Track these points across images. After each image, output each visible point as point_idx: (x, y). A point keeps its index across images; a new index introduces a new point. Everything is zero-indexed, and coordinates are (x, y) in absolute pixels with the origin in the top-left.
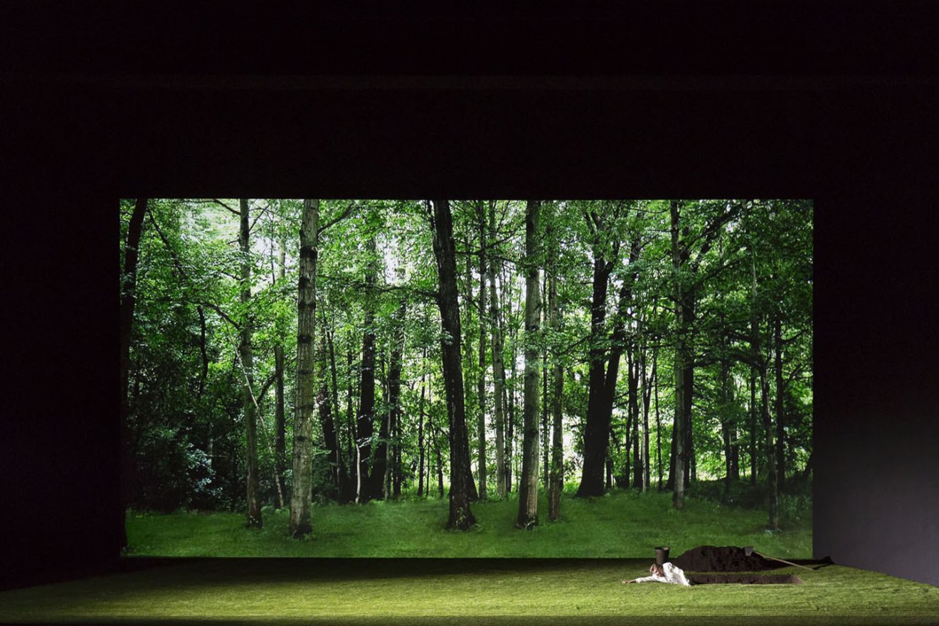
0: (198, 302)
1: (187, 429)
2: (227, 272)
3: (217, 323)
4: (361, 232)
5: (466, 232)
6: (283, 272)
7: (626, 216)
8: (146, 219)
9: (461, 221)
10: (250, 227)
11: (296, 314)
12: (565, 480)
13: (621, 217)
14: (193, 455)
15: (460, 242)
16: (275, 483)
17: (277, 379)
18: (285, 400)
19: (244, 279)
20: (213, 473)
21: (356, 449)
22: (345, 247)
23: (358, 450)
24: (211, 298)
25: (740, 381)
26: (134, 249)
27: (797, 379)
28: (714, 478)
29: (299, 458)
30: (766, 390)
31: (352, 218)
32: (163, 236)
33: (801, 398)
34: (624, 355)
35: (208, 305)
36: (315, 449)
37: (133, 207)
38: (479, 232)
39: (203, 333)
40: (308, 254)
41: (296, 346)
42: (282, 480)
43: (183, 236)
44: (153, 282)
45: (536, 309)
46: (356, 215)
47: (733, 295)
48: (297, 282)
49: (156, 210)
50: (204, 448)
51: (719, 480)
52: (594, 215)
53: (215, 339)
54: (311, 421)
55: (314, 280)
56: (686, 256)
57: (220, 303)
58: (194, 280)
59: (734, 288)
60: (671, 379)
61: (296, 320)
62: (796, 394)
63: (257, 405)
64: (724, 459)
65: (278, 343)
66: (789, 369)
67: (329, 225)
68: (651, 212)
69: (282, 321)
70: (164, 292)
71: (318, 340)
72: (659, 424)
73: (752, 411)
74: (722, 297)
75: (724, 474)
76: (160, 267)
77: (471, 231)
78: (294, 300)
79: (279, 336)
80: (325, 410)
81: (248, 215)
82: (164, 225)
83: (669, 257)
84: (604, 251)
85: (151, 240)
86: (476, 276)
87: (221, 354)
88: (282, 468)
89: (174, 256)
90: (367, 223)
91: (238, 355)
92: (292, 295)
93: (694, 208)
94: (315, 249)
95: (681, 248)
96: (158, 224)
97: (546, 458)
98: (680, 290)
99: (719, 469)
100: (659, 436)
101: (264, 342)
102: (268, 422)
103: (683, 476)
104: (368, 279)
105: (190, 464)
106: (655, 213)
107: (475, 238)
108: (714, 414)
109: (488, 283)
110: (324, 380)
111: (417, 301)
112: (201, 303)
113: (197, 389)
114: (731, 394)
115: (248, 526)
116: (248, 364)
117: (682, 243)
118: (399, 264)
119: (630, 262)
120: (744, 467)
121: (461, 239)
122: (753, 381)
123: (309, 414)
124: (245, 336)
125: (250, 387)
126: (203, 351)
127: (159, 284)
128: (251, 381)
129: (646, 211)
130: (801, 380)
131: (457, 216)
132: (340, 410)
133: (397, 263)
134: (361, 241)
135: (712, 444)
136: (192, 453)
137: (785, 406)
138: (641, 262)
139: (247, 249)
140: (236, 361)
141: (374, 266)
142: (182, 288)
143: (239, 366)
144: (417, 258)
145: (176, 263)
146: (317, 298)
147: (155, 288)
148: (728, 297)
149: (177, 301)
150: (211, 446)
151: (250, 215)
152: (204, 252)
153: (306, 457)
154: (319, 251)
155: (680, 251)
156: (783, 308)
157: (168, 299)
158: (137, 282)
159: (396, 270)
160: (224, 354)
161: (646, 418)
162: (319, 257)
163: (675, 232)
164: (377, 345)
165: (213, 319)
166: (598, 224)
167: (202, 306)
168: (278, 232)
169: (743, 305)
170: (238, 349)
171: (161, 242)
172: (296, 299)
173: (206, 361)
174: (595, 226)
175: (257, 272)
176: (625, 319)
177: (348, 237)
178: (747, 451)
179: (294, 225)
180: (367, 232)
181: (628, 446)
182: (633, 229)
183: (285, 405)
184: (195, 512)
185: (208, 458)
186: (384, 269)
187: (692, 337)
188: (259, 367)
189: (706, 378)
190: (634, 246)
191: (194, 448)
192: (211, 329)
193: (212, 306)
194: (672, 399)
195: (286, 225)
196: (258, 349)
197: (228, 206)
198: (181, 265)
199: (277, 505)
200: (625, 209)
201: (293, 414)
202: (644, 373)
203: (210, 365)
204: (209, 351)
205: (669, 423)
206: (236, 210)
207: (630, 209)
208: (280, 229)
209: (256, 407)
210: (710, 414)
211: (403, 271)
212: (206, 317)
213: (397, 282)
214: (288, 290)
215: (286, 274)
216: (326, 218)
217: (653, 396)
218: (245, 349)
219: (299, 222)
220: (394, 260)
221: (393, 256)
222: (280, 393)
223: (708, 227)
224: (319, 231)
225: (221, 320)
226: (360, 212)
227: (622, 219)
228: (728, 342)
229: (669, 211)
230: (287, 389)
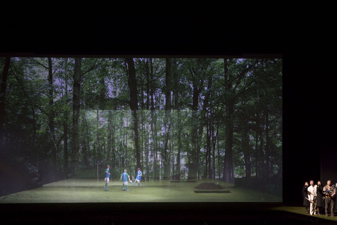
0: (32, 105)
1: (28, 157)
2: (43, 92)
3: (39, 114)
4: (98, 76)
5: (141, 76)
6: (66, 93)
7: (206, 69)
8: (9, 70)
9: (139, 71)
10: (53, 74)
11: (72, 110)
12: (181, 178)
13: (204, 70)
14: (31, 168)
17: (64, 137)
18: (68, 145)
19: (50, 96)
20: (39, 175)
21: (97, 165)
22: (91, 82)
23: (98, 166)
24: (37, 103)
25: (251, 138)
26: (4, 83)
27: (275, 137)
28: (241, 177)
29: (74, 169)
30: (262, 141)
31: (95, 70)
32: (17, 78)
33: (276, 145)
34: (205, 127)
36: (80, 165)
37: (4, 65)
38: (146, 76)
39: (34, 118)
40: (76, 85)
41: (72, 123)
43: (25, 78)
44: (13, 97)
45: (170, 108)
47: (249, 102)
48: (72, 97)
49: (13, 67)
50: (35, 165)
51: (243, 178)
52: (193, 69)
53: (39, 120)
54: (78, 154)
55: (79, 96)
56: (230, 86)
57: (41, 105)
58: (30, 96)
59: (250, 99)
60: (224, 137)
61: (72, 113)
62: (274, 143)
63: (56, 147)
64: (245, 169)
65: (65, 122)
66: (271, 132)
67: (85, 73)
68: (216, 68)
69: (66, 113)
70: (18, 101)
71: (81, 121)
72: (219, 155)
73: (256, 149)
74: (245, 103)
75: (245, 175)
76: (16, 91)
77: (143, 76)
78: (71, 104)
79: (65, 119)
80: (84, 149)
81: (52, 69)
82: (17, 73)
83: (223, 86)
84: (197, 84)
85: (12, 79)
86: (145, 94)
87: (42, 126)
89: (21, 86)
90: (100, 72)
91: (48, 127)
92: (70, 102)
93: (234, 66)
94: (79, 83)
95: (228, 83)
96: (14, 73)
97: (173, 169)
98: (228, 100)
99: (243, 173)
100: (219, 159)
101: (59, 121)
102: (61, 155)
103: (228, 176)
104: (101, 95)
105: (29, 172)
106: (218, 68)
107: (145, 78)
108: (241, 151)
109: (150, 97)
110: (83, 137)
111: (121, 105)
112: (33, 106)
113: (32, 141)
114: (248, 143)
116: (53, 130)
117: (229, 81)
118: (114, 89)
119: (208, 88)
120: (253, 173)
121: (139, 79)
122: (257, 137)
123: (78, 151)
124: (51, 119)
125: (53, 140)
126: (34, 125)
127: (15, 98)
128: (54, 138)
129: (214, 68)
130: (276, 137)
131: (137, 69)
132: (90, 149)
133: (113, 89)
134: (98, 80)
135: (240, 163)
136: (30, 167)
137: (269, 148)
138: (212, 89)
139: (52, 83)
140: (47, 129)
141: (104, 90)
142: (25, 99)
143: (49, 132)
144: (121, 87)
145: (22, 89)
146: (80, 103)
147: (14, 99)
148: (247, 103)
149: (23, 105)
150: (38, 164)
151: (53, 69)
152: (34, 84)
153: (76, 168)
154: (81, 84)
156: (269, 108)
157: (19, 104)
158: (6, 97)
159: (112, 92)
160: (43, 126)
161: (214, 152)
162: (81, 86)
163: (226, 76)
165: (38, 112)
166: (195, 73)
167: (33, 107)
169: (253, 106)
170: (48, 125)
171: (16, 80)
172: (72, 104)
173: (35, 129)
174: (194, 74)
175: (56, 92)
176: (206, 112)
177: (93, 78)
178: (254, 166)
179: (71, 73)
180: (101, 76)
181: (206, 164)
182: (209, 75)
183: (68, 147)
185: (37, 169)
186: (108, 91)
187: (233, 119)
188: (57, 132)
189: (238, 136)
190: (209, 82)
191: (30, 165)
192: (37, 116)
193: (37, 107)
194: (224, 145)
195: (67, 73)
196: (57, 124)
197: (43, 65)
198: (24, 90)
200: (206, 67)
201: (71, 151)
202: (213, 134)
203: (37, 131)
204: (36, 125)
205: (223, 154)
206: (47, 67)
207: (208, 66)
208: (65, 75)
209: (56, 148)
210: (240, 151)
211: (115, 92)
212: (35, 111)
213: (113, 97)
214: (69, 100)
215: (68, 94)
216: (84, 70)
217: (216, 143)
218: (51, 124)
219: (73, 72)
220: (112, 87)
221: (111, 86)
222: (66, 142)
223: (240, 74)
224: (81, 76)
225: (41, 112)
226: (98, 68)
227: (205, 71)
228: (247, 121)
229: (224, 67)
230: (69, 141)
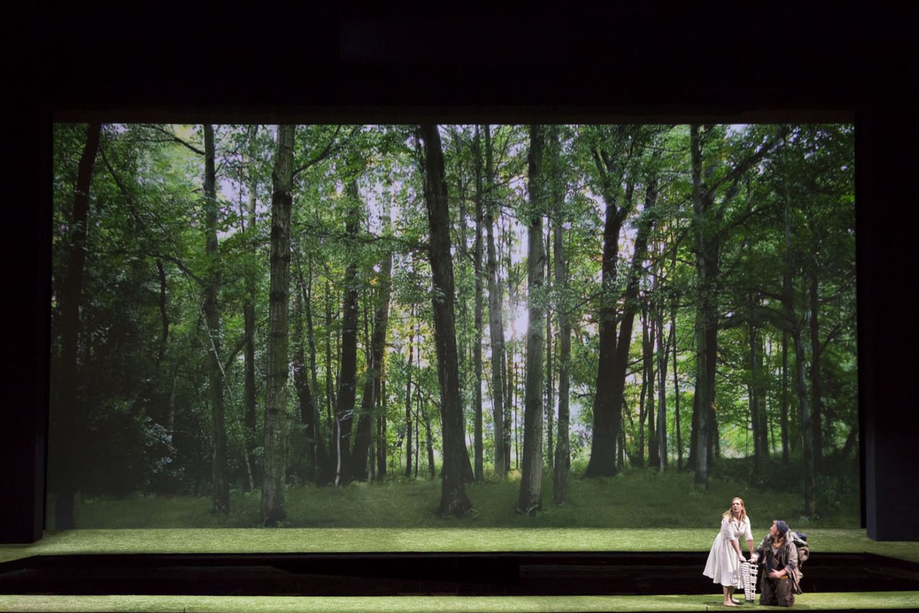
0: (157, 255)
1: (145, 400)
3: (178, 279)
4: (341, 175)
5: (460, 174)
6: (254, 220)
7: (640, 155)
8: (98, 159)
9: (455, 162)
10: (216, 169)
11: (268, 268)
12: (571, 458)
13: (635, 156)
14: (152, 431)
15: (453, 185)
16: (244, 461)
17: (246, 344)
18: (256, 367)
19: (209, 229)
20: (174, 451)
21: (336, 424)
22: (323, 191)
23: (338, 424)
24: (171, 250)
25: (769, 344)
26: (84, 194)
27: (836, 342)
28: (741, 455)
29: (271, 433)
30: (800, 354)
31: (331, 158)
32: (118, 179)
33: (841, 365)
34: (638, 315)
35: (168, 258)
36: (289, 423)
37: (83, 146)
38: (474, 175)
39: (163, 290)
40: (282, 199)
41: (268, 304)
42: (252, 458)
43: (140, 180)
44: (106, 232)
45: (539, 262)
46: (336, 155)
47: (762, 245)
48: (269, 232)
49: (109, 149)
50: (164, 423)
51: (746, 458)
52: (604, 154)
53: (177, 297)
54: (285, 391)
55: (288, 229)
56: (708, 201)
57: (181, 256)
58: (153, 230)
59: (762, 238)
60: (692, 342)
61: (268, 275)
62: (834, 359)
63: (223, 373)
64: (751, 433)
65: (248, 302)
66: (826, 330)
67: (305, 167)
68: (669, 151)
69: (253, 276)
70: (118, 243)
71: (292, 299)
72: (677, 391)
73: (783, 377)
74: (750, 248)
75: (751, 451)
76: (114, 215)
77: (466, 172)
78: (266, 252)
79: (249, 294)
80: (301, 377)
81: (214, 154)
82: (118, 166)
83: (689, 202)
84: (616, 195)
85: (103, 182)
86: (472, 224)
87: (184, 314)
88: (252, 445)
89: (130, 202)
90: (348, 164)
91: (203, 316)
92: (263, 247)
93: (717, 145)
94: (289, 193)
95: (702, 192)
96: (111, 165)
97: (550, 433)
98: (701, 240)
99: (746, 446)
100: (677, 406)
102: (237, 393)
103: (705, 453)
104: (349, 228)
105: (148, 441)
106: (674, 151)
107: (470, 181)
108: (741, 382)
109: (485, 233)
110: (299, 343)
111: (404, 253)
112: (161, 257)
113: (156, 355)
114: (760, 360)
115: (213, 512)
116: (214, 325)
117: (704, 186)
118: (384, 211)
119: (645, 207)
120: (774, 442)
121: (454, 182)
122: (785, 344)
123: (283, 384)
124: (209, 293)
125: (216, 353)
126: (163, 310)
127: (113, 234)
128: (218, 345)
129: (663, 150)
130: (840, 343)
131: (449, 156)
132: (318, 377)
133: (382, 210)
134: (341, 185)
136: (150, 428)
137: (822, 373)
138: (658, 208)
139: (213, 195)
140: (200, 322)
141: (355, 214)
142: (139, 239)
143: (204, 328)
144: (405, 203)
145: (133, 210)
146: (292, 250)
147: (108, 239)
148: (756, 248)
149: (134, 254)
150: (172, 419)
151: (216, 156)
152: (165, 198)
153: (279, 432)
154: (294, 197)
155: (703, 194)
156: (820, 261)
157: (124, 252)
158: (87, 232)
159: (380, 218)
160: (186, 314)
161: (663, 385)
162: (293, 203)
163: (696, 175)
164: (360, 303)
165: (175, 274)
166: (609, 164)
167: (162, 260)
168: (248, 175)
169: (774, 256)
170: (203, 309)
171: (115, 186)
172: (268, 252)
173: (166, 323)
174: (606, 167)
175: (224, 220)
176: (640, 274)
177: (326, 180)
178: (778, 423)
179: (265, 166)
180: (348, 175)
181: (642, 416)
182: (647, 171)
183: (255, 373)
184: (152, 496)
185: (168, 434)
186: (368, 217)
187: (716, 294)
188: (227, 329)
190: (649, 189)
191: (152, 423)
192: (171, 286)
193: (174, 260)
194: (693, 364)
195: (257, 167)
197: (190, 145)
198: (138, 213)
199: (247, 488)
200: (639, 148)
201: (265, 383)
202: (661, 333)
203: (170, 327)
204: (169, 311)
205: (689, 392)
206: (200, 149)
207: (645, 147)
208: (250, 171)
209: (223, 375)
210: (736, 382)
211: (388, 219)
212: (166, 272)
213: (382, 231)
214: (260, 241)
215: (257, 223)
216: (301, 159)
217: (671, 362)
218: (211, 309)
219: (272, 164)
220: (378, 206)
221: (378, 201)
222: (250, 358)
223: (734, 168)
224: (294, 174)
225: (183, 275)
226: (340, 152)
227: (636, 159)
228: (757, 300)
229: (689, 149)
230: (258, 354)
